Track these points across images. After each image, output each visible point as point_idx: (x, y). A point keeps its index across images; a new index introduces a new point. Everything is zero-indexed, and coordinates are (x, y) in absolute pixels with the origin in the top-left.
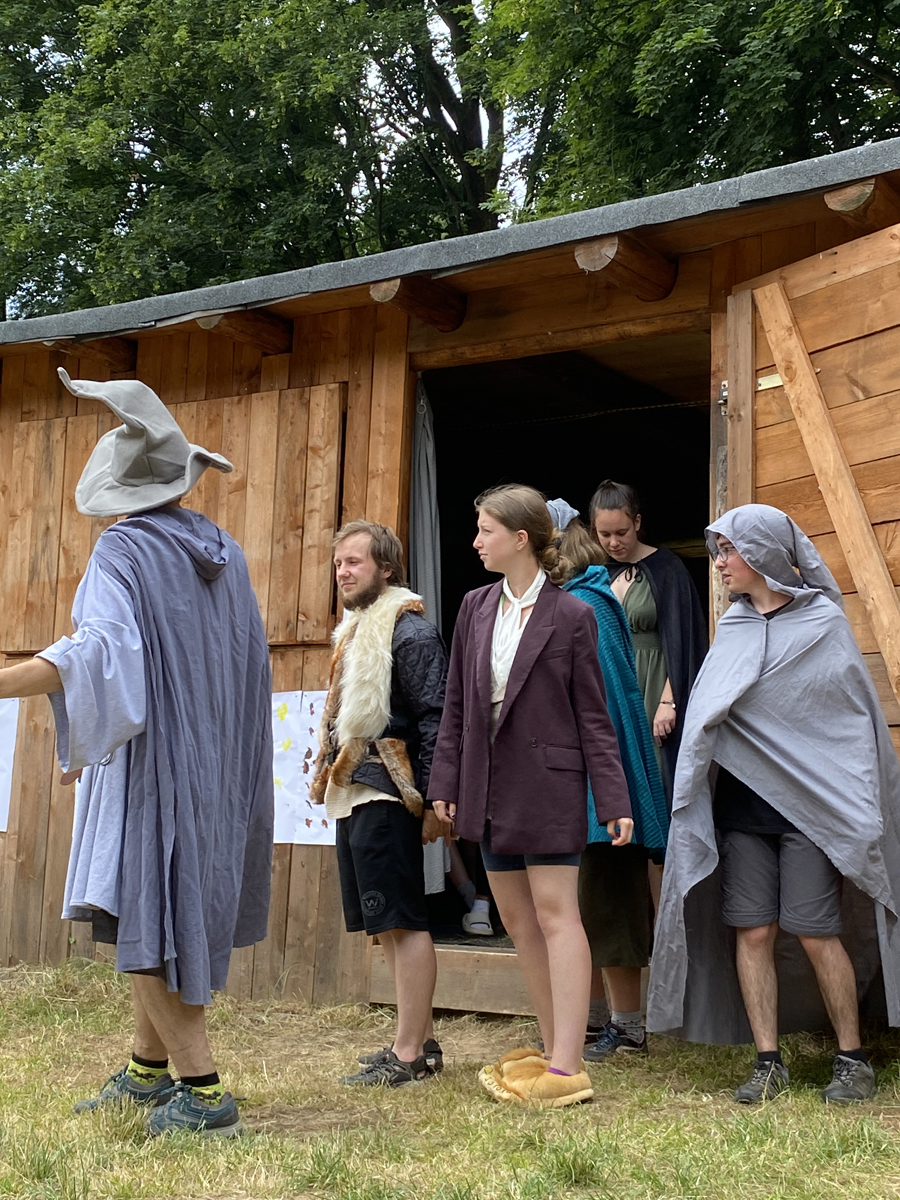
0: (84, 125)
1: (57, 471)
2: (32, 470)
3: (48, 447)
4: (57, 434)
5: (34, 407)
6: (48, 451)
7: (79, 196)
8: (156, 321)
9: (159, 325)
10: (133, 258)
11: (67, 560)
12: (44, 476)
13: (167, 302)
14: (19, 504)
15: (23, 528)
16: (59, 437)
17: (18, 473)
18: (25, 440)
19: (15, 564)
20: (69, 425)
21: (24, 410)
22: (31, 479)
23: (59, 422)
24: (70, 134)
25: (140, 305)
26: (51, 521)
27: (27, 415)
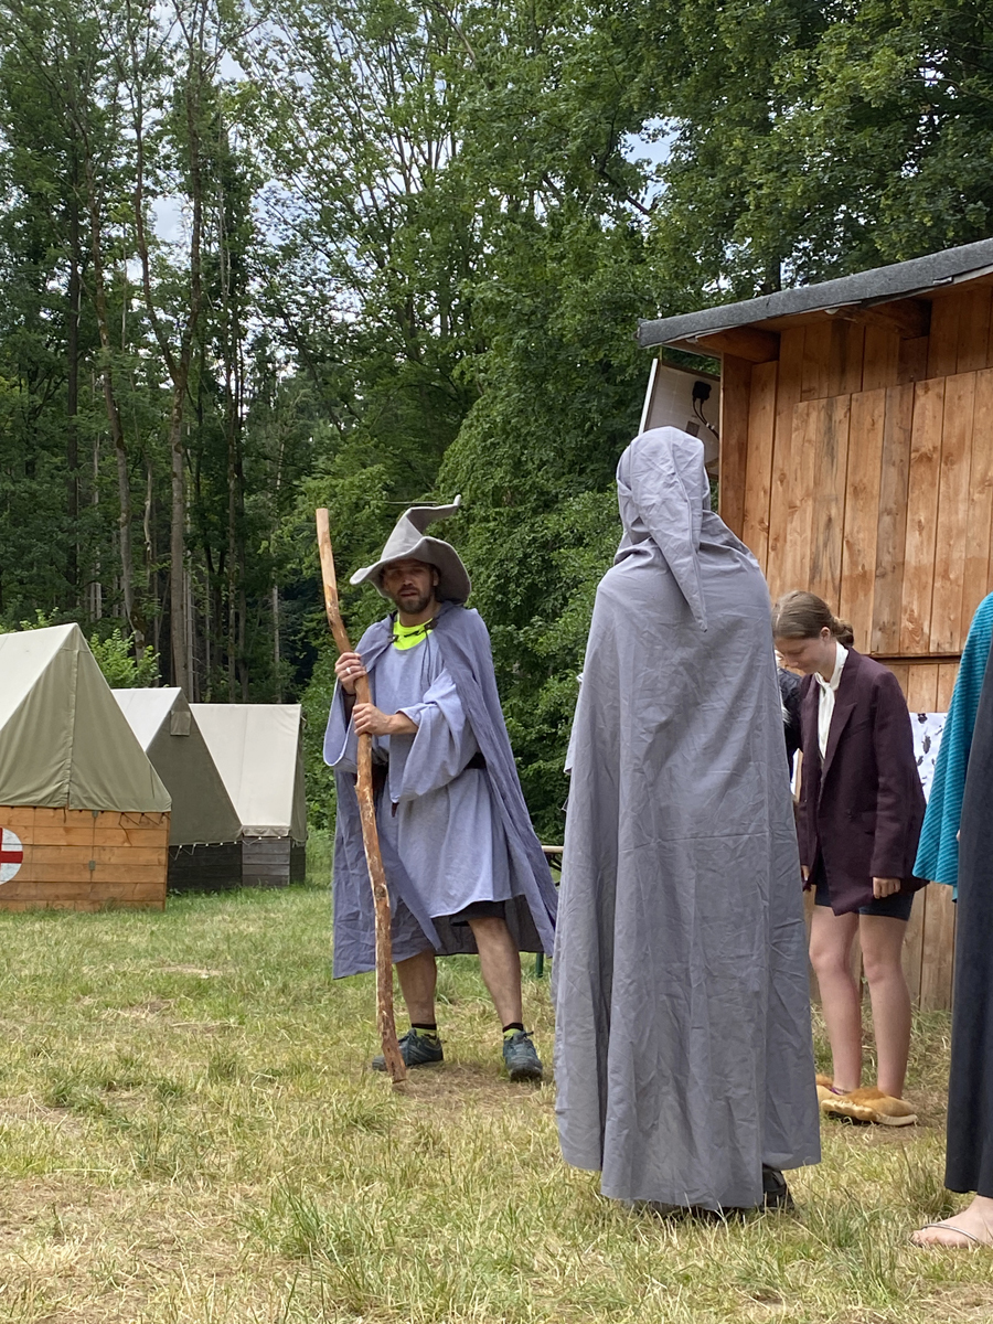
0: (868, 56)
1: (840, 456)
2: (812, 455)
3: (830, 428)
4: (840, 414)
5: (815, 385)
6: (830, 431)
7: (863, 139)
8: (953, 276)
9: (957, 281)
10: (924, 204)
11: (851, 555)
12: (826, 460)
13: (967, 253)
14: (799, 492)
15: (803, 521)
16: (842, 417)
17: (798, 459)
18: (806, 422)
19: (794, 561)
20: (853, 403)
21: (804, 388)
22: (811, 465)
23: (842, 400)
24: (853, 68)
25: (935, 259)
26: (834, 512)
27: (807, 394)
